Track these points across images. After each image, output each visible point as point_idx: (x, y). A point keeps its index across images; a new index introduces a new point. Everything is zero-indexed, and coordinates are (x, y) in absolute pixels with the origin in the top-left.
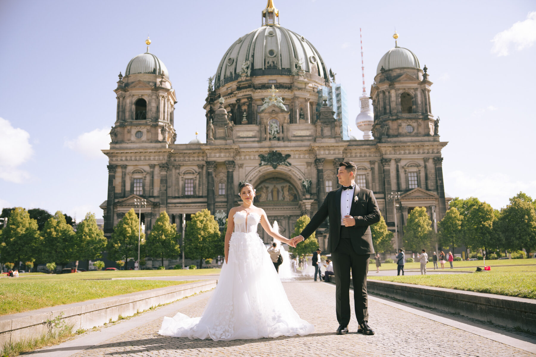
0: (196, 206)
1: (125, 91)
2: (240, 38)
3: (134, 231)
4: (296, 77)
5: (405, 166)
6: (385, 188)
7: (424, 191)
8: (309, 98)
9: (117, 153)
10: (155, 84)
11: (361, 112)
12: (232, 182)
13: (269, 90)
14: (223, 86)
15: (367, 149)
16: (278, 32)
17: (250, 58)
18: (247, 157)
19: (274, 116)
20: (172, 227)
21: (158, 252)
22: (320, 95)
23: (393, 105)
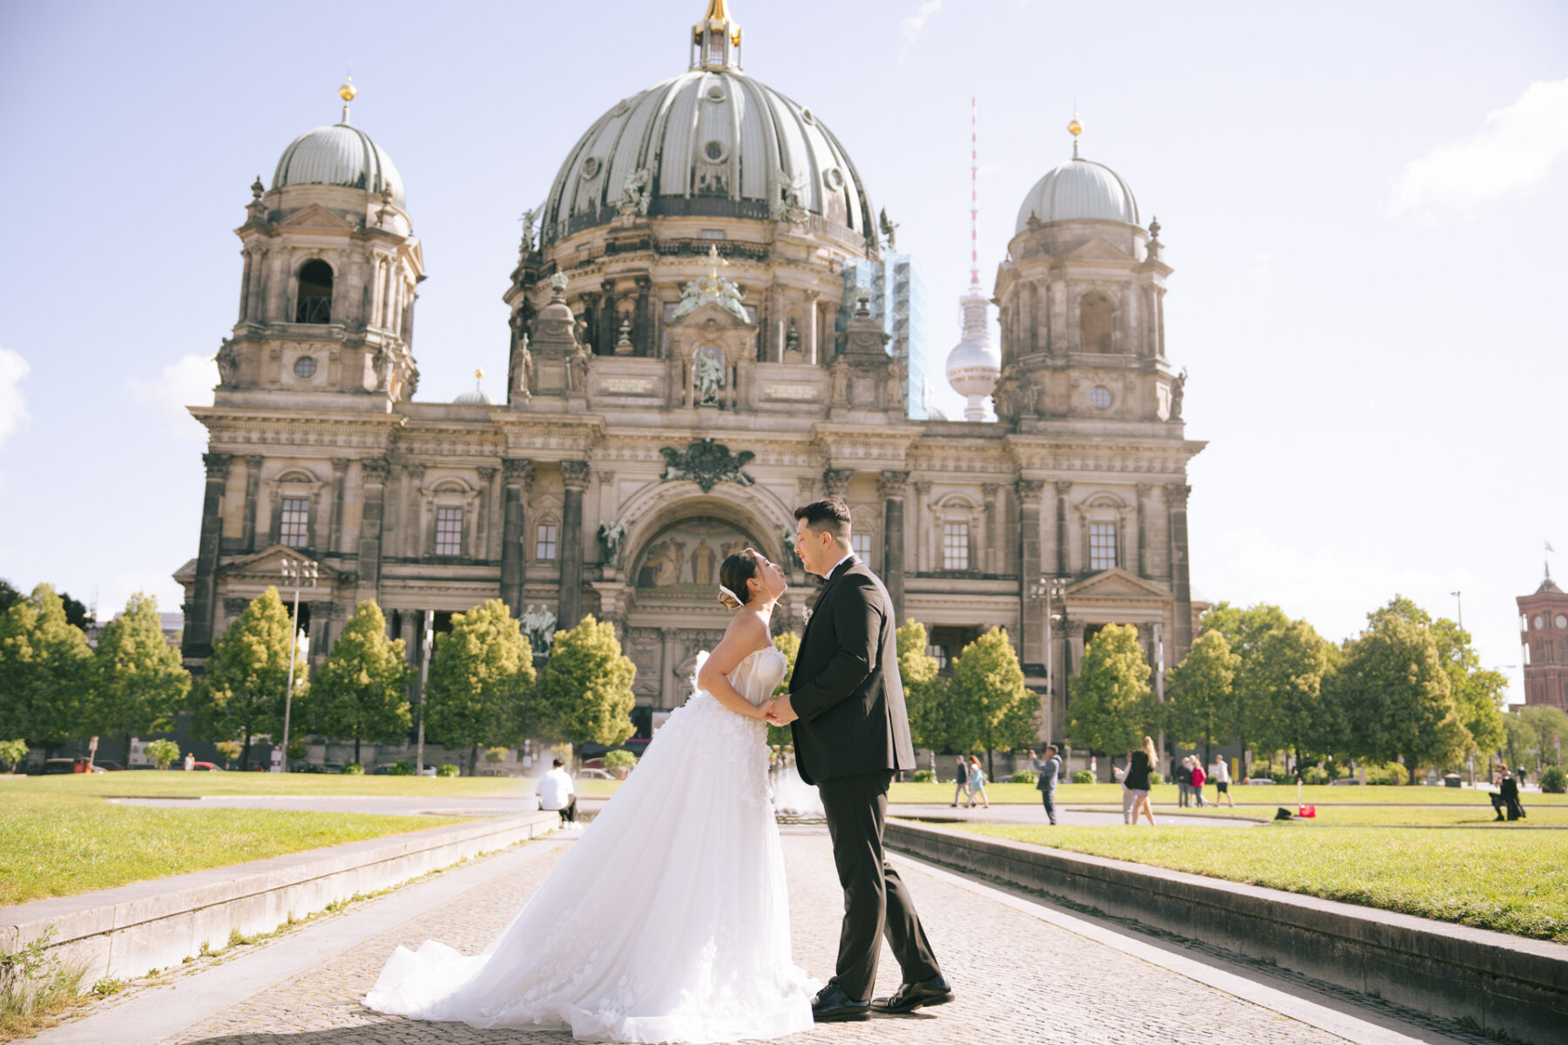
0: (466, 589)
1: (270, 233)
2: (623, 102)
3: (276, 654)
4: (782, 226)
5: (1083, 503)
6: (1021, 564)
7: (1134, 578)
8: (817, 289)
9: (235, 418)
10: (363, 220)
11: (964, 340)
12: (579, 523)
13: (702, 259)
14: (566, 239)
15: (978, 449)
16: (736, 90)
17: (651, 163)
18: (627, 453)
19: (711, 336)
20: (391, 649)
21: (345, 721)
22: (849, 285)
23: (1058, 326)
